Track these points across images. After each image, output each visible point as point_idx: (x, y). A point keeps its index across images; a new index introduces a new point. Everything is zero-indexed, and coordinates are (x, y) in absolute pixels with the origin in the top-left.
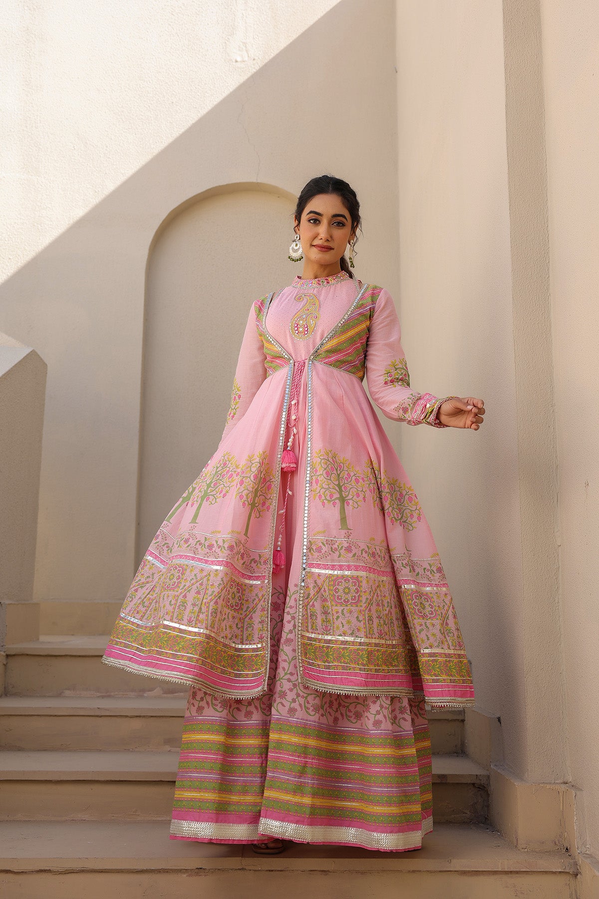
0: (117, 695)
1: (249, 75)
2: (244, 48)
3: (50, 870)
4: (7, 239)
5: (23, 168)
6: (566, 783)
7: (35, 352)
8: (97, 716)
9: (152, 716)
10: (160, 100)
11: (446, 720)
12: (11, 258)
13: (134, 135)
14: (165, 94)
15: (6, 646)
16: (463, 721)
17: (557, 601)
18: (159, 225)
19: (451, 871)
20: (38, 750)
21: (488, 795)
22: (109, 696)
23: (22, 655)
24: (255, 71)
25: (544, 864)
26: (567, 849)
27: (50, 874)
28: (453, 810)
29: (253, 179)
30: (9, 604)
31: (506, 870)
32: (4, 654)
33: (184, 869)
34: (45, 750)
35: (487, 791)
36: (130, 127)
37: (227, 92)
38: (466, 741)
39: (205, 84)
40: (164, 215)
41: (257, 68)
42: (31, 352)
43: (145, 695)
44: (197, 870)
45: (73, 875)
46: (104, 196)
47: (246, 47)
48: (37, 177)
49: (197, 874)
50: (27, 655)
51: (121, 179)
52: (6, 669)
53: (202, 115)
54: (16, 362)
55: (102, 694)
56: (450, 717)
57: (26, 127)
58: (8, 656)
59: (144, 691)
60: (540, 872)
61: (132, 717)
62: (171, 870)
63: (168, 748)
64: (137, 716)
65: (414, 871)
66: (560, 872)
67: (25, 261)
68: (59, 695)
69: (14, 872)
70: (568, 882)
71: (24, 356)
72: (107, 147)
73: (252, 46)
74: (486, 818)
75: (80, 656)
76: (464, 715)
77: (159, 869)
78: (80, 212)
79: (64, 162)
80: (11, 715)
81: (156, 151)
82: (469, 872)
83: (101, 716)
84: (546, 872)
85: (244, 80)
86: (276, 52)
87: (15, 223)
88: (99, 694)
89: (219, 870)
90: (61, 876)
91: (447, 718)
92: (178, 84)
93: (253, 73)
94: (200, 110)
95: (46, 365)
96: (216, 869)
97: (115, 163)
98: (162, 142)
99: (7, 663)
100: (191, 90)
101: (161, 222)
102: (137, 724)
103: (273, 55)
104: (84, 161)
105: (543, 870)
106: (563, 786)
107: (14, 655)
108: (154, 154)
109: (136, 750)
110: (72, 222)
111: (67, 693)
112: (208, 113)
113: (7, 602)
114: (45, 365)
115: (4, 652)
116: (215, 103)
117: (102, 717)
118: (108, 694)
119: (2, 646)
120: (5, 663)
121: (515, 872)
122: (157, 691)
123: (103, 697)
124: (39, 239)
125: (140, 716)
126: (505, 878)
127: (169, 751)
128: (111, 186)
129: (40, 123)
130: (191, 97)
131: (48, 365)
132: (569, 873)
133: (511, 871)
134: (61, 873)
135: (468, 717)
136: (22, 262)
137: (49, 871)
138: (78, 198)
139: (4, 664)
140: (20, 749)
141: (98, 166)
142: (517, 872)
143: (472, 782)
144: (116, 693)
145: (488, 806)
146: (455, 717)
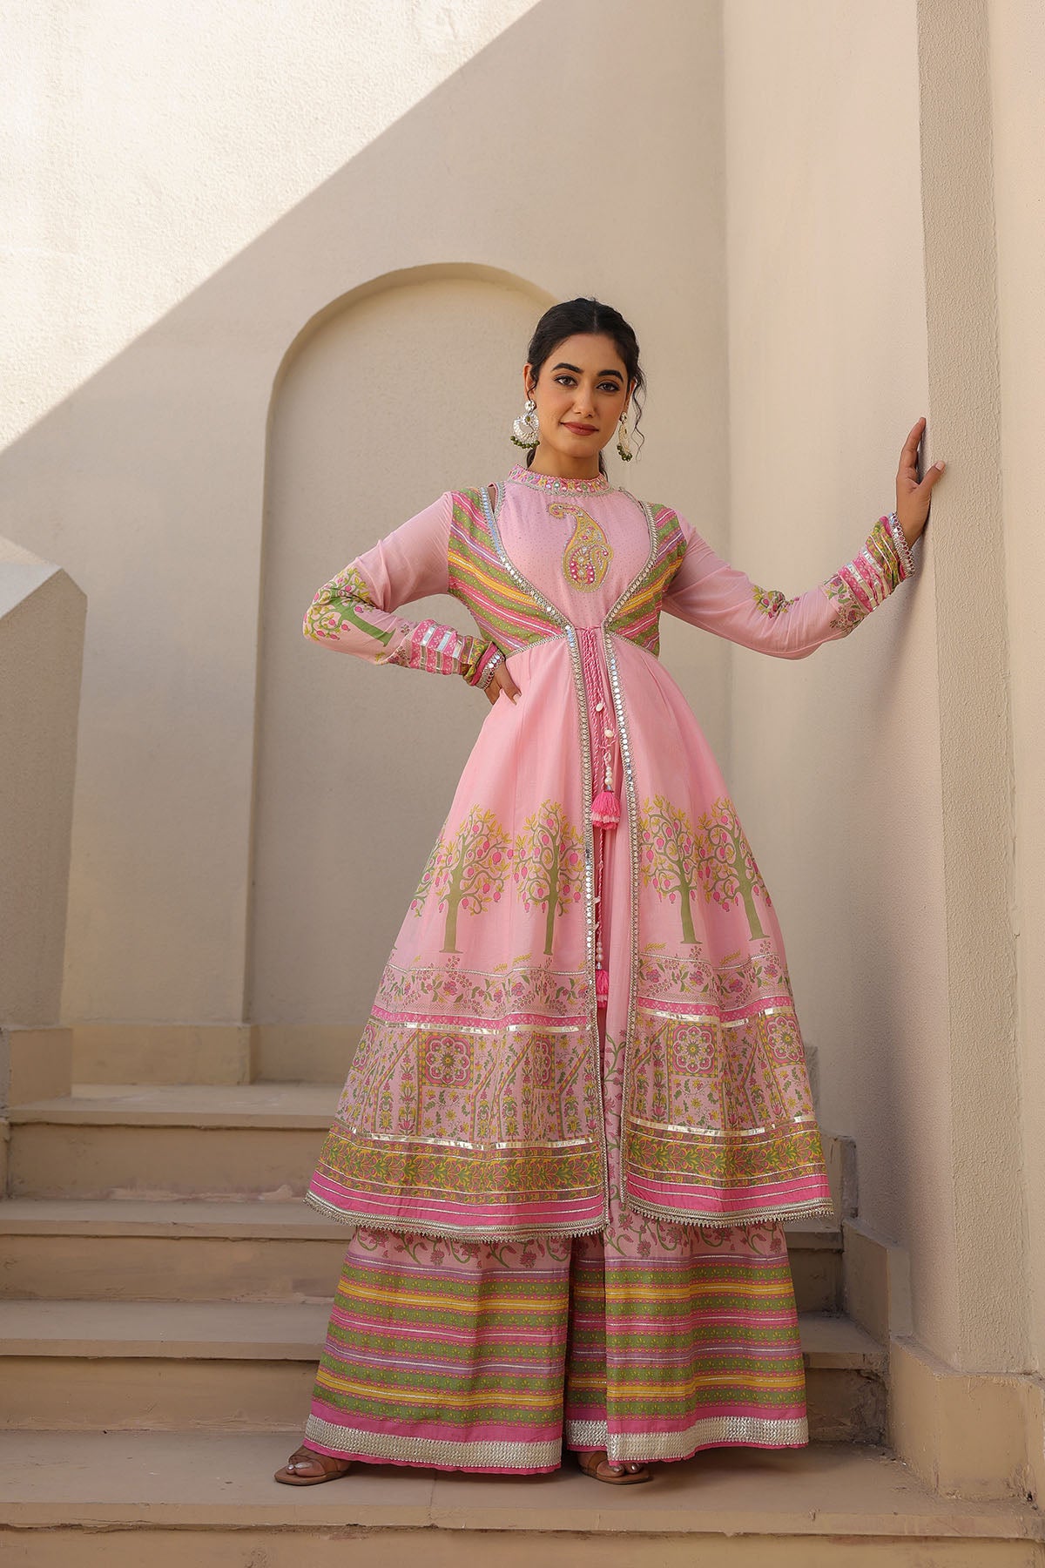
0: (210, 1197)
1: (456, 67)
2: (447, 19)
3: (80, 1525)
4: (16, 368)
5: (46, 238)
6: (1029, 1374)
7: (65, 574)
8: (173, 1238)
9: (271, 1239)
10: (293, 114)
11: (808, 1249)
12: (24, 400)
13: (247, 178)
14: (303, 103)
15: (9, 1109)
16: (840, 1252)
17: (1012, 1037)
18: (290, 342)
19: (815, 1535)
20: (66, 1300)
21: (886, 1392)
22: (196, 1200)
23: (39, 1123)
24: (466, 60)
25: (986, 1524)
26: (1030, 1496)
27: (80, 1532)
28: (821, 1419)
29: (463, 258)
30: (15, 1032)
31: (917, 1534)
32: (6, 1122)
33: (325, 1526)
34: (78, 1299)
35: (883, 1384)
36: (239, 164)
37: (415, 100)
38: (846, 1290)
39: (376, 85)
40: (300, 322)
41: (470, 55)
42: (57, 573)
43: (261, 1198)
44: (348, 1529)
45: (122, 1533)
46: (192, 288)
47: (449, 17)
48: (72, 255)
49: (349, 1536)
50: (48, 1124)
51: (223, 257)
52: (8, 1149)
53: (371, 140)
54: (31, 590)
55: (182, 1197)
56: (816, 1245)
57: (52, 163)
58: (12, 1125)
59: (259, 1191)
60: (981, 1538)
61: (235, 1240)
62: (301, 1527)
63: (300, 1297)
64: (244, 1239)
65: (746, 1535)
66: (1017, 1539)
67: (49, 407)
68: (105, 1198)
69: (15, 1528)
70: (1032, 1558)
71: (44, 581)
72: (197, 199)
73: (461, 16)
74: (881, 1434)
75: (143, 1127)
76: (842, 1242)
77: (279, 1526)
78: (147, 317)
79: (120, 228)
80: (16, 1235)
81: (286, 206)
82: (848, 1537)
83: (180, 1238)
84: (991, 1540)
85: (446, 77)
86: (505, 26)
87: (33, 338)
88: (176, 1196)
89: (388, 1527)
90: (99, 1536)
91: (810, 1247)
92: (327, 86)
93: (462, 64)
94: (366, 132)
95: (86, 597)
96: (382, 1527)
97: (212, 230)
98: (297, 191)
99: (11, 1139)
100: (351, 96)
101: (294, 335)
102: (244, 1253)
103: (498, 33)
104: (157, 225)
105: (985, 1535)
106: (1024, 1380)
107: (24, 1124)
108: (283, 213)
109: (243, 1300)
110: (133, 335)
111: (120, 1193)
112: (382, 137)
113: (12, 1027)
114: (82, 597)
115: (7, 1118)
116: (394, 119)
117: (182, 1241)
118: (194, 1195)
119: (3, 1108)
120: (7, 1138)
121: (933, 1537)
122: (284, 1192)
123: (184, 1201)
124: (76, 367)
125: (249, 1239)
126: (915, 1548)
127: (303, 1303)
128: (204, 270)
129: (78, 155)
130: (349, 108)
131: (89, 597)
132: (1032, 1541)
133: (926, 1538)
134: (100, 1531)
135: (849, 1246)
136: (45, 408)
137: (78, 1527)
138: (145, 292)
139: (6, 1141)
140: (31, 1297)
141: (182, 234)
142: (937, 1539)
143: (856, 1368)
144: (209, 1194)
145: (885, 1412)
146: (825, 1246)
